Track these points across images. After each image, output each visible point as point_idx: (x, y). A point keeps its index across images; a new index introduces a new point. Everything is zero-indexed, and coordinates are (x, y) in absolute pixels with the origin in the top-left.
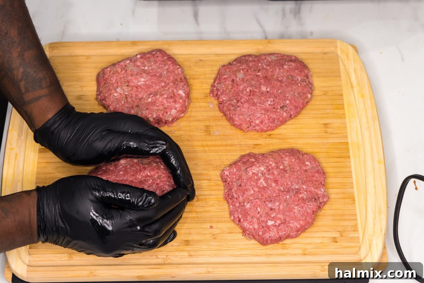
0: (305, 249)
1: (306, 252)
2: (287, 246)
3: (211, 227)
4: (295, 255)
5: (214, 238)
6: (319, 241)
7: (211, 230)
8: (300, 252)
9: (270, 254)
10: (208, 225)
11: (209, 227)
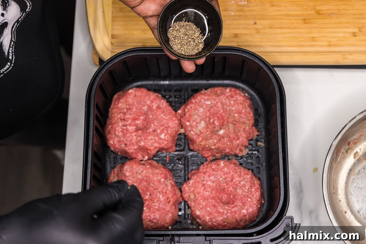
0: (330, 42)
1: (331, 44)
2: (315, 39)
3: (255, 23)
4: (322, 46)
5: (258, 32)
6: (341, 35)
7: (255, 26)
8: (326, 43)
9: (303, 46)
10: (252, 22)
11: (253, 23)
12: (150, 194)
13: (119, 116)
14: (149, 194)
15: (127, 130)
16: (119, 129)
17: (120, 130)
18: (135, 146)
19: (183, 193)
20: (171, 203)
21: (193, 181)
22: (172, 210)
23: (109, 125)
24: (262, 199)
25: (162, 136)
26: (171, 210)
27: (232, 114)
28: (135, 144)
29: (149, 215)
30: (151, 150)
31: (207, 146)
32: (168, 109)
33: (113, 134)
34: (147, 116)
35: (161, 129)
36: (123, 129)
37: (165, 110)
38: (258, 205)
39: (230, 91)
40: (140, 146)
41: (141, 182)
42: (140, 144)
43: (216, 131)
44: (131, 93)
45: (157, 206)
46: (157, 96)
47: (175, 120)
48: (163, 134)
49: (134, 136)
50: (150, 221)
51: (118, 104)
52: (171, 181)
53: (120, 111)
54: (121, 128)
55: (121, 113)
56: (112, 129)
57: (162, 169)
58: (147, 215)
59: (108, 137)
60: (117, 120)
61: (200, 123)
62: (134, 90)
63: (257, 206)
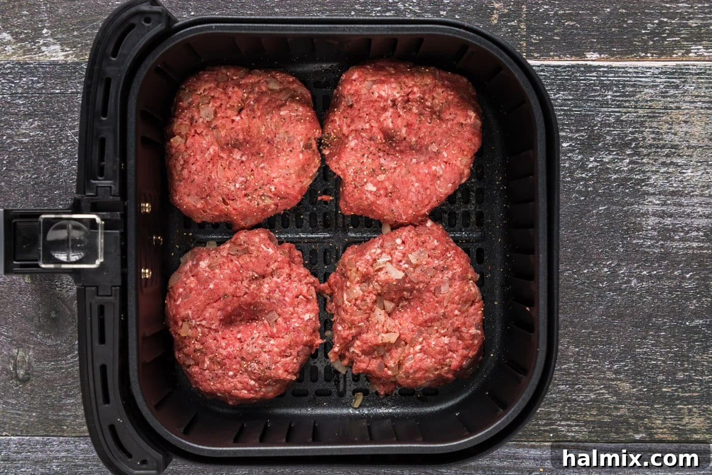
12: (242, 162)
13: (415, 89)
14: (244, 159)
15: (384, 109)
16: (385, 91)
17: (383, 94)
18: (349, 126)
19: (248, 232)
20: (224, 207)
21: (271, 253)
22: (209, 209)
23: (395, 68)
24: (234, 401)
25: (371, 187)
26: (210, 207)
27: (421, 339)
28: (352, 127)
29: (197, 160)
30: (337, 162)
31: (348, 284)
32: (432, 199)
33: (374, 79)
34: (417, 151)
35: (387, 184)
36: (386, 100)
37: (428, 192)
38: (221, 393)
39: (474, 337)
40: (347, 137)
41: (269, 142)
42: (350, 138)
43: (382, 304)
44: (467, 116)
45: (216, 176)
46: (461, 174)
47: (406, 214)
48: (374, 189)
49: (370, 125)
50: (186, 162)
51: (443, 85)
52: (273, 206)
53: (428, 91)
54: (388, 95)
55: (424, 93)
56: (385, 75)
57: (297, 187)
58: (198, 157)
59: (368, 67)
60: (407, 86)
61: (399, 270)
62: (475, 122)
63: (218, 390)
